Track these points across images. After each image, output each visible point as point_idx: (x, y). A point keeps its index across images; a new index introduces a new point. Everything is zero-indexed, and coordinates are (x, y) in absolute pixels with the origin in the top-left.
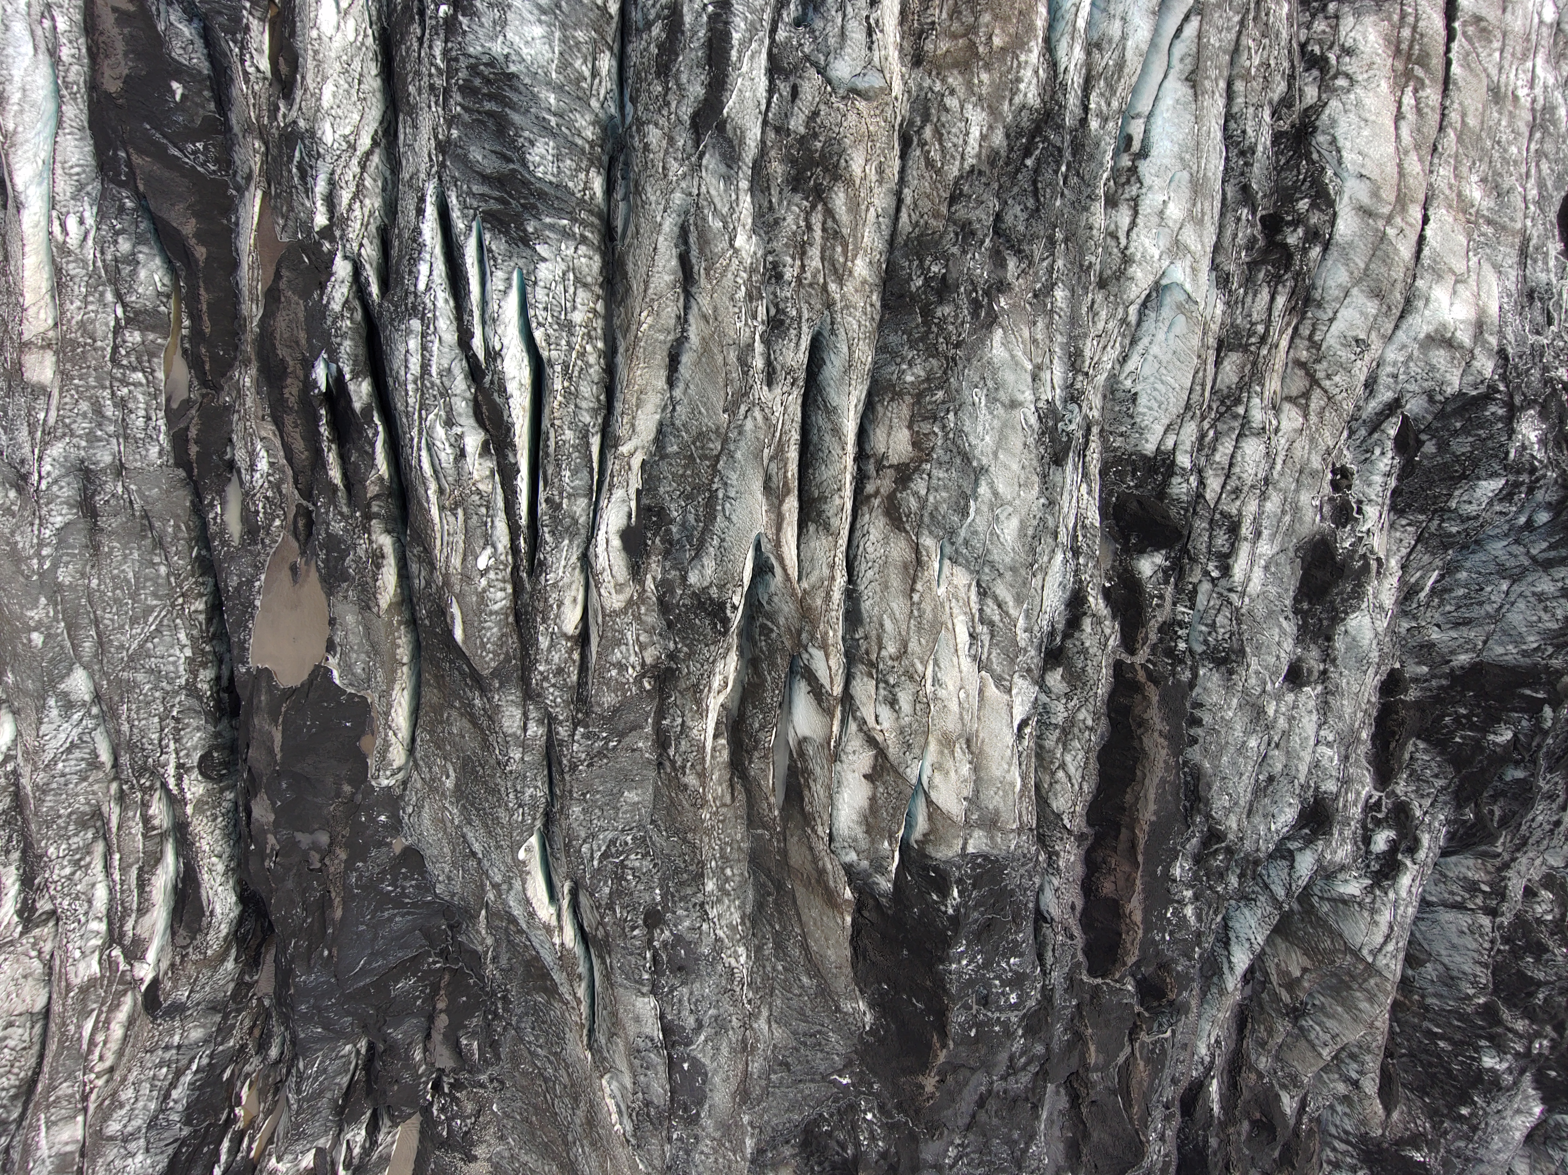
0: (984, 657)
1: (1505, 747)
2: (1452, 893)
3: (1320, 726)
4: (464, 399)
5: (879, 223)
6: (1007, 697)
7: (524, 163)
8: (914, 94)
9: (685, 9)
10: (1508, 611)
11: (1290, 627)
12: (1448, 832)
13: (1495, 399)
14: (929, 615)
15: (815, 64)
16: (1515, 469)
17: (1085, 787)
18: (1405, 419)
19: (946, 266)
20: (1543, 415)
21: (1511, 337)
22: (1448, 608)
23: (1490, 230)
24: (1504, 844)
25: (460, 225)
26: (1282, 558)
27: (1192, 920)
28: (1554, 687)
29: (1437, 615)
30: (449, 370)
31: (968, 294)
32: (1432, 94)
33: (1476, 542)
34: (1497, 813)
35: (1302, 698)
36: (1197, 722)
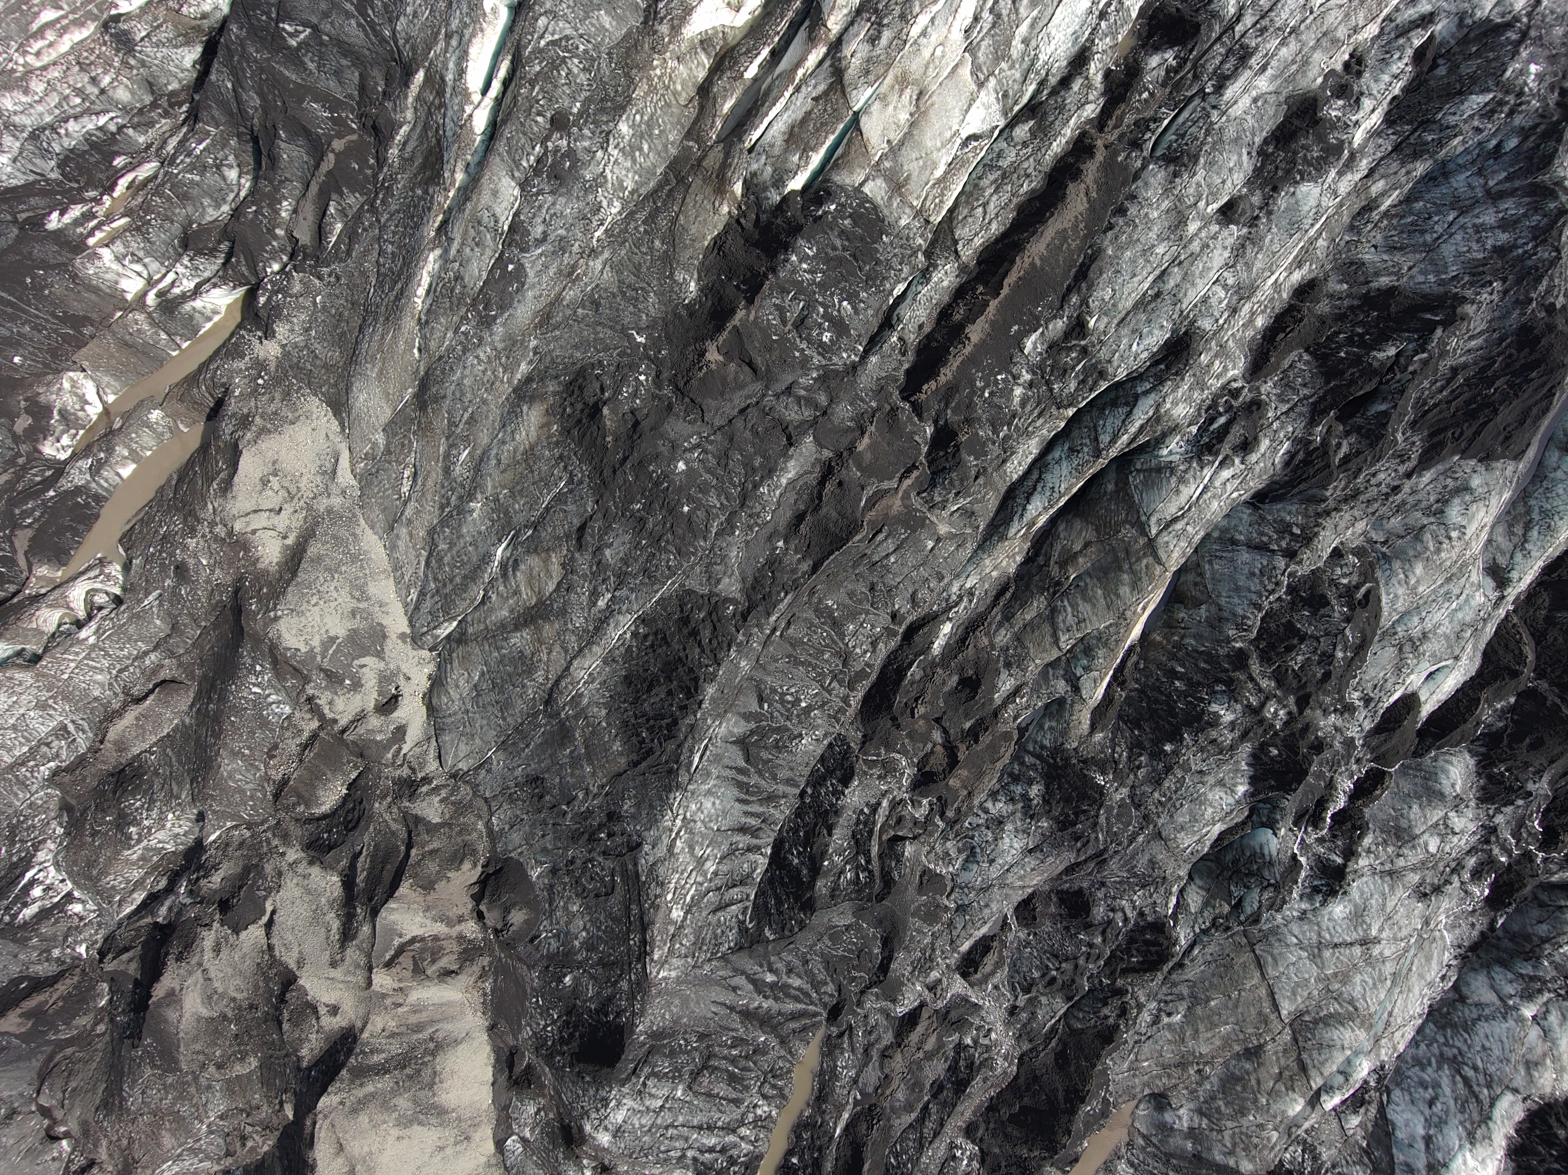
0: (977, 40)
1: (1382, 364)
2: (1261, 534)
3: (1227, 266)
6: (975, 88)
10: (1445, 242)
11: (1248, 164)
12: (1288, 452)
16: (1505, 88)
17: (993, 227)
18: (1432, 36)
22: (1393, 232)
24: (1334, 489)
26: (1272, 99)
27: (1016, 401)
28: (1454, 308)
29: (1379, 236)
34: (1344, 449)
35: (1225, 233)
36: (1121, 211)
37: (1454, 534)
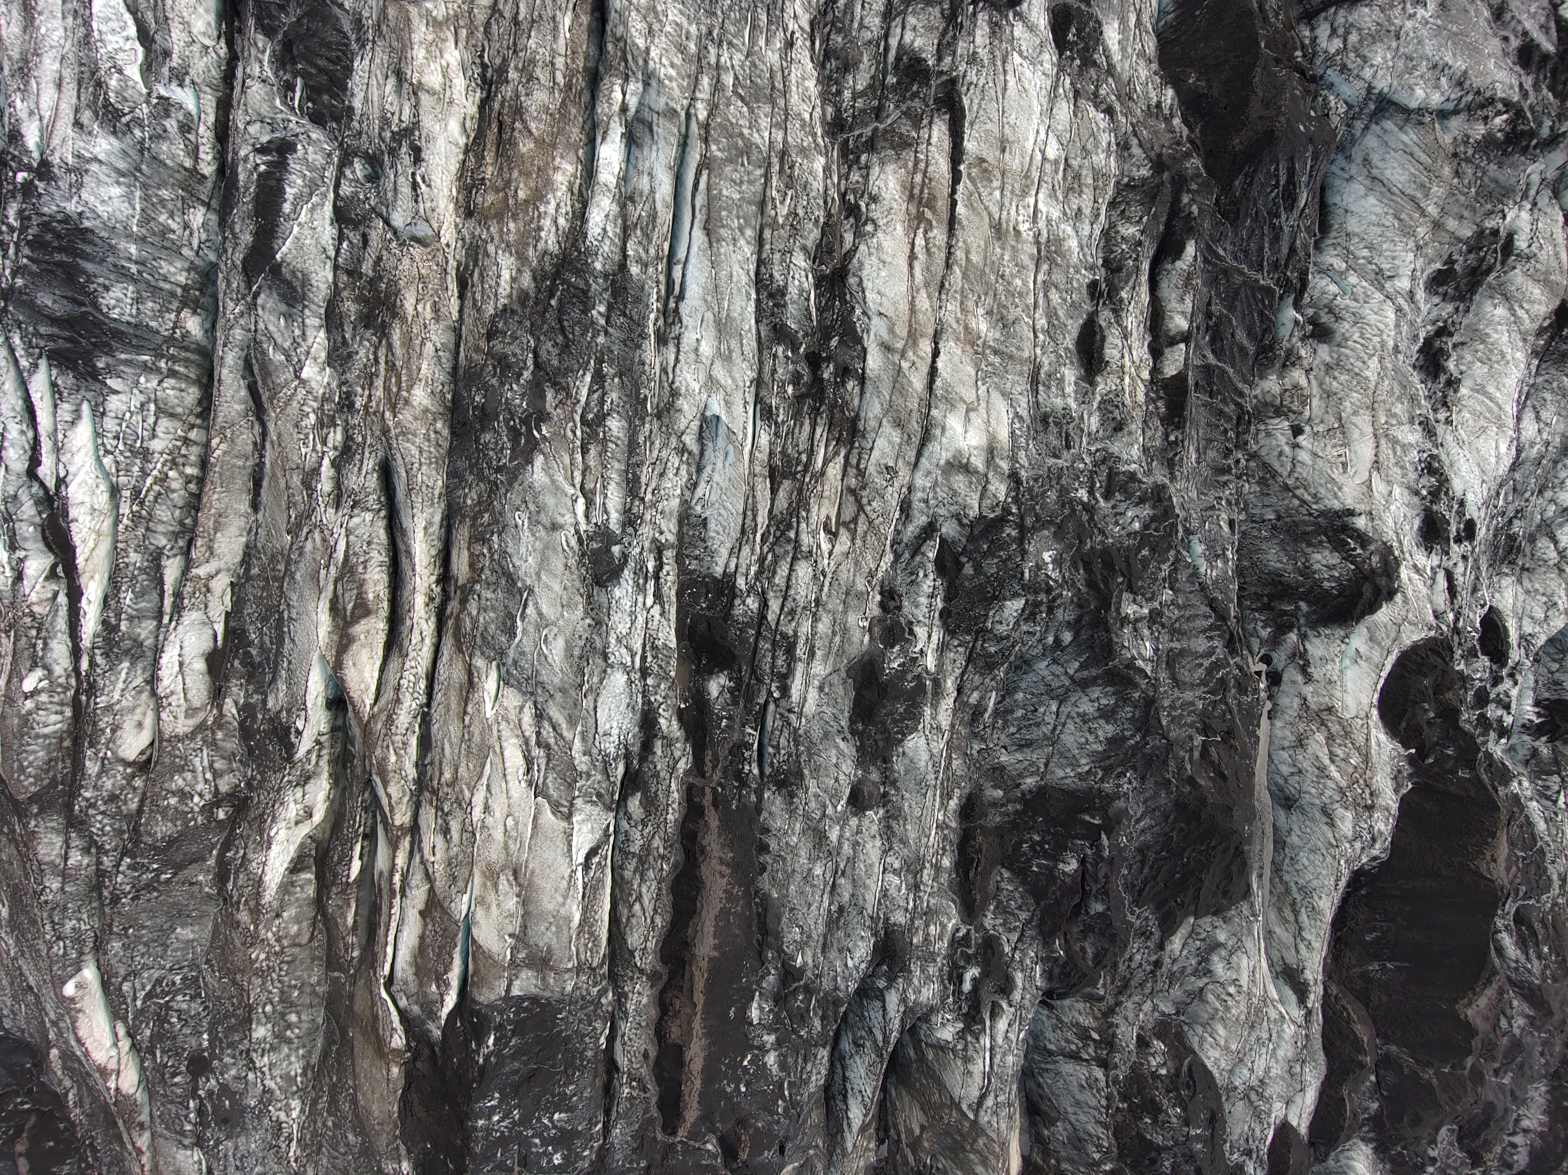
0: (540, 782)
1: (1075, 876)
2: (1068, 1041)
3: (885, 852)
4: (33, 524)
5: (439, 358)
6: (564, 824)
7: (96, 306)
8: (468, 241)
9: (240, 169)
10: (1062, 732)
11: (849, 747)
12: (1044, 971)
13: (1008, 521)
14: (477, 738)
15: (380, 215)
16: (1031, 588)
17: (658, 921)
18: (943, 541)
19: (485, 397)
20: (1059, 535)
21: (1024, 461)
22: (1013, 730)
23: (997, 360)
24: (1104, 986)
25: (24, 363)
26: (835, 679)
27: (775, 1069)
28: (1106, 812)
29: (1002, 737)
30: (15, 497)
31: (506, 422)
32: (939, 235)
33: (1027, 663)
34: (1090, 950)
35: (866, 823)
36: (764, 848)
37: (1232, 990)
